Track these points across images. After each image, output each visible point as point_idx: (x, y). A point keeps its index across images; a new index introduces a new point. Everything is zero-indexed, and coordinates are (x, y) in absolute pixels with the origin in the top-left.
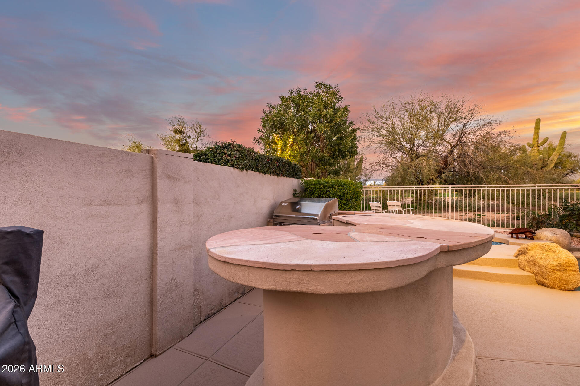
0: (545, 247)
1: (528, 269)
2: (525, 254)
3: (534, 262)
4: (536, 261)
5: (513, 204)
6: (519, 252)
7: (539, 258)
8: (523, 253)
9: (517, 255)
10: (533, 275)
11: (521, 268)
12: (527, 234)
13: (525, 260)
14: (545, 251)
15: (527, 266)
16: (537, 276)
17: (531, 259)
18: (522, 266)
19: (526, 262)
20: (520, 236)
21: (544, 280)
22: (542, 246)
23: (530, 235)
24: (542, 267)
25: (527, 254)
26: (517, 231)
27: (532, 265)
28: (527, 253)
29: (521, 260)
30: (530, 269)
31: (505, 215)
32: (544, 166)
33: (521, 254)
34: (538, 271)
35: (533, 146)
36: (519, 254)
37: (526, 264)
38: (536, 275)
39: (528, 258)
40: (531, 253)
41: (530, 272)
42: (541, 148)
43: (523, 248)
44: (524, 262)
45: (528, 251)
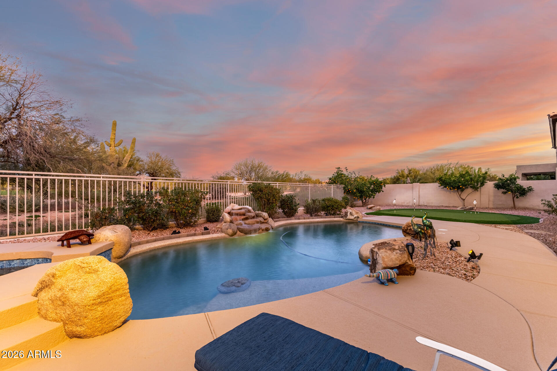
0: (83, 265)
1: (53, 315)
2: (50, 288)
3: (63, 300)
4: (66, 298)
5: (87, 199)
6: (41, 284)
7: (72, 289)
8: (47, 286)
9: (38, 290)
10: (60, 324)
11: (42, 316)
12: (82, 237)
13: (49, 298)
14: (82, 273)
15: (50, 311)
16: (67, 324)
17: (59, 294)
18: (43, 312)
19: (51, 302)
20: (72, 241)
21: (79, 329)
22: (79, 265)
23: (85, 240)
24: (75, 305)
25: (53, 287)
26: (69, 236)
27: (59, 305)
28: (53, 283)
29: (42, 300)
30: (56, 313)
31: (70, 214)
32: (119, 165)
33: (44, 288)
34: (69, 315)
35: (111, 145)
36: (41, 290)
37: (51, 306)
38: (65, 324)
39: (53, 294)
40: (60, 282)
41: (55, 320)
42: (117, 149)
43: (48, 276)
44: (47, 302)
45: (54, 281)
